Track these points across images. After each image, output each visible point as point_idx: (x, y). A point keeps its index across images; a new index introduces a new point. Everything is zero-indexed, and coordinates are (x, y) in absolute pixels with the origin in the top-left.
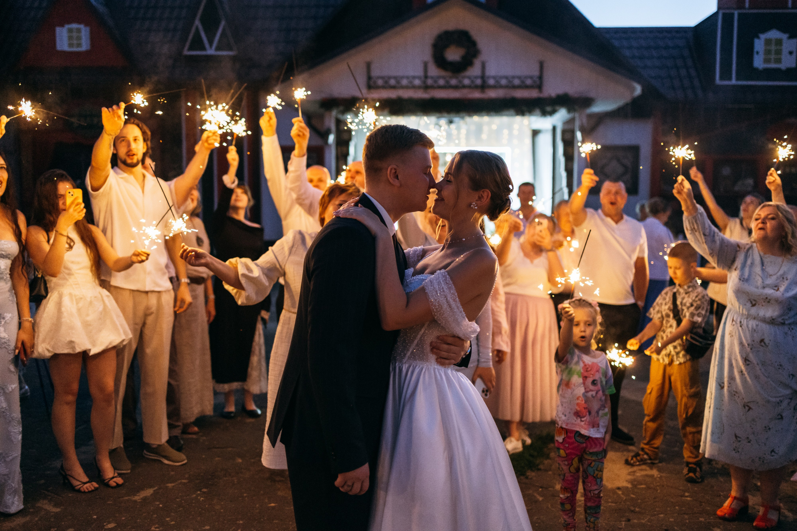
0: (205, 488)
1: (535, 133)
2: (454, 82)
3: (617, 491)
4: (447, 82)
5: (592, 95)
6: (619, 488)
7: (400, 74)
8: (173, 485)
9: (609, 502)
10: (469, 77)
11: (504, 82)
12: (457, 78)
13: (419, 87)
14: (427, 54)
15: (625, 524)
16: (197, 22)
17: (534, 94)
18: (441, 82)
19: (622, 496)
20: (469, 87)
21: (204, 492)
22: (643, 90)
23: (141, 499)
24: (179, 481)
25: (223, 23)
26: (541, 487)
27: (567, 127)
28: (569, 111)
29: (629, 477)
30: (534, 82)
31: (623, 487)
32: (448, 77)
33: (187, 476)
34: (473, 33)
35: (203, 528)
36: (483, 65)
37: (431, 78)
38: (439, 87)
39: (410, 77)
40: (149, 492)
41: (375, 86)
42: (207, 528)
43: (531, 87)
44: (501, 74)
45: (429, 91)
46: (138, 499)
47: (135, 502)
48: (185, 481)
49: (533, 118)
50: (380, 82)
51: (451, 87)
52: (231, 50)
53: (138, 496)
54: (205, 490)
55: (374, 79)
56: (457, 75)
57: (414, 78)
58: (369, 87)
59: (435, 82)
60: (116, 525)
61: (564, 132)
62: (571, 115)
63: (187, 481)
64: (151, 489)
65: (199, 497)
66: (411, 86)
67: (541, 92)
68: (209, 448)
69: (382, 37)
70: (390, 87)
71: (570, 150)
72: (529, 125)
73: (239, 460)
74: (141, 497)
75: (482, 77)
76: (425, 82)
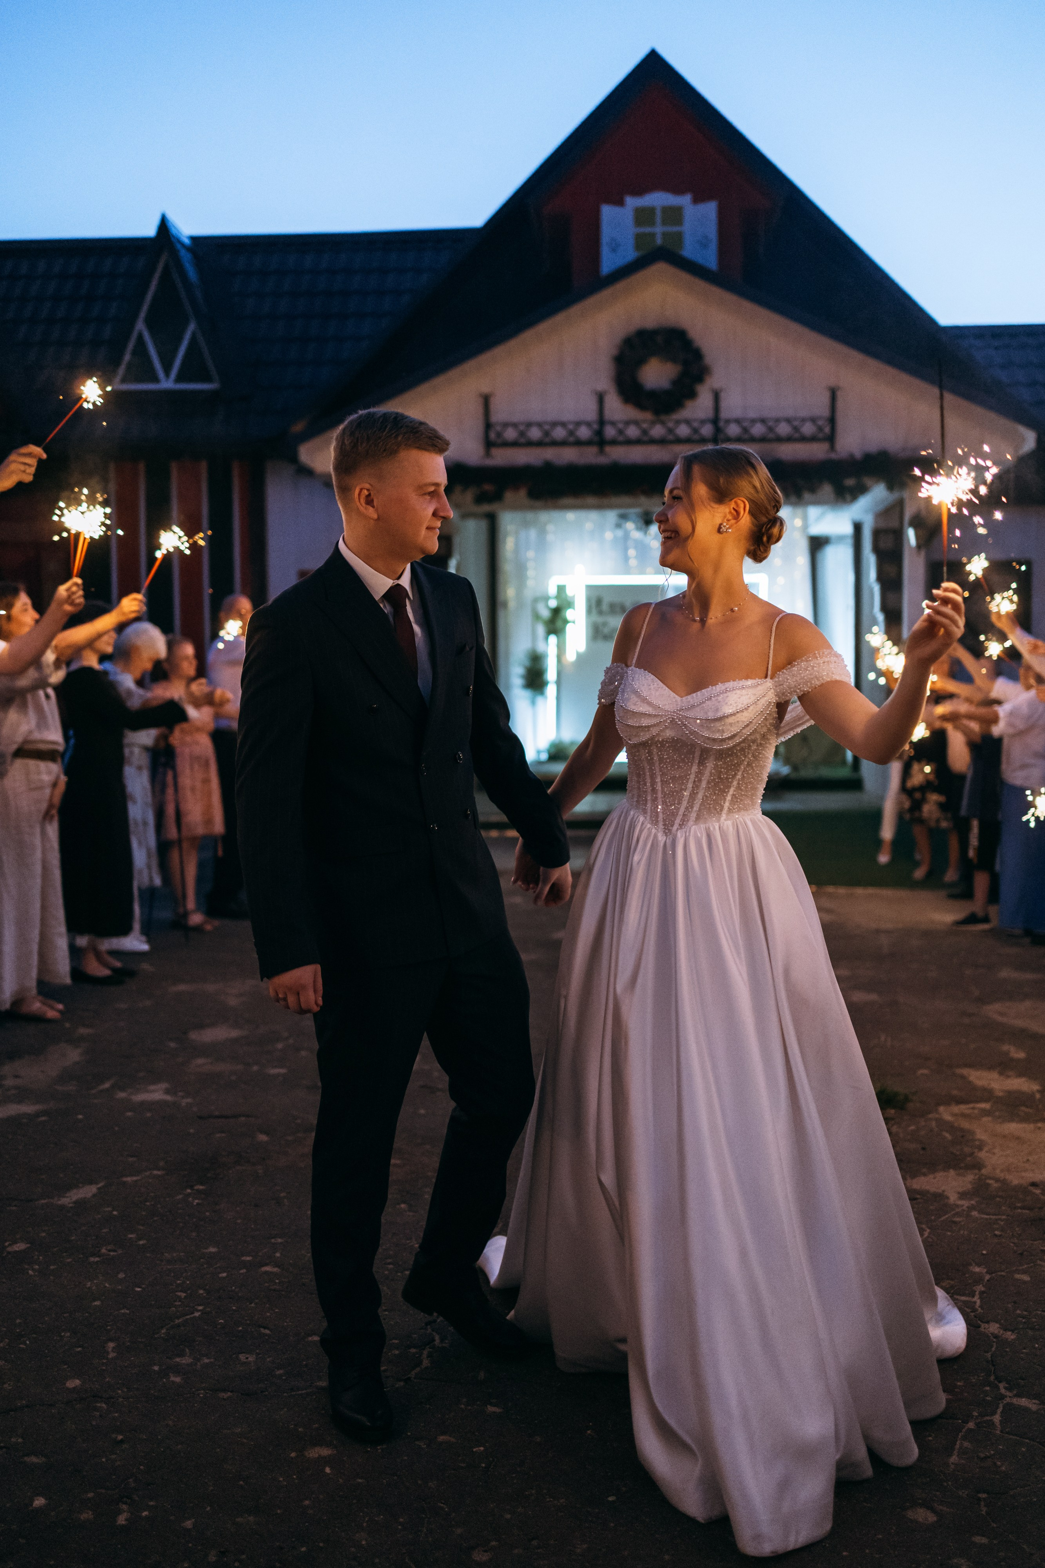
0: (202, 1184)
1: (817, 544)
2: (658, 431)
3: (1032, 1189)
4: (645, 432)
6: (1034, 1184)
7: (551, 417)
8: (135, 1178)
9: (1016, 1208)
10: (688, 422)
11: (758, 430)
12: (663, 423)
13: (588, 443)
14: (605, 382)
16: (140, 325)
17: (817, 451)
18: (633, 432)
20: (688, 441)
21: (199, 1191)
22: (1039, 441)
23: (75, 1203)
24: (148, 1173)
25: (192, 327)
27: (882, 525)
28: (890, 488)
30: (820, 429)
32: (644, 421)
33: (162, 1164)
34: (696, 334)
35: (204, 1251)
36: (716, 397)
37: (613, 423)
38: (629, 442)
39: (570, 422)
40: (88, 1191)
41: (499, 441)
42: (212, 1250)
43: (813, 439)
44: (752, 414)
45: (608, 449)
46: (69, 1203)
47: (62, 1207)
48: (159, 1173)
49: (813, 511)
50: (510, 434)
51: (653, 441)
52: (208, 379)
53: (68, 1197)
54: (201, 1187)
55: (498, 428)
56: (663, 417)
57: (578, 424)
58: (489, 444)
59: (621, 432)
60: (28, 1245)
61: (877, 534)
62: (896, 495)
63: (163, 1172)
64: (92, 1186)
65: (190, 1199)
66: (571, 439)
67: (832, 447)
68: (200, 1118)
69: (513, 343)
70: (530, 444)
71: (891, 570)
72: (805, 526)
73: (263, 1138)
74: (74, 1198)
75: (715, 421)
76: (599, 433)
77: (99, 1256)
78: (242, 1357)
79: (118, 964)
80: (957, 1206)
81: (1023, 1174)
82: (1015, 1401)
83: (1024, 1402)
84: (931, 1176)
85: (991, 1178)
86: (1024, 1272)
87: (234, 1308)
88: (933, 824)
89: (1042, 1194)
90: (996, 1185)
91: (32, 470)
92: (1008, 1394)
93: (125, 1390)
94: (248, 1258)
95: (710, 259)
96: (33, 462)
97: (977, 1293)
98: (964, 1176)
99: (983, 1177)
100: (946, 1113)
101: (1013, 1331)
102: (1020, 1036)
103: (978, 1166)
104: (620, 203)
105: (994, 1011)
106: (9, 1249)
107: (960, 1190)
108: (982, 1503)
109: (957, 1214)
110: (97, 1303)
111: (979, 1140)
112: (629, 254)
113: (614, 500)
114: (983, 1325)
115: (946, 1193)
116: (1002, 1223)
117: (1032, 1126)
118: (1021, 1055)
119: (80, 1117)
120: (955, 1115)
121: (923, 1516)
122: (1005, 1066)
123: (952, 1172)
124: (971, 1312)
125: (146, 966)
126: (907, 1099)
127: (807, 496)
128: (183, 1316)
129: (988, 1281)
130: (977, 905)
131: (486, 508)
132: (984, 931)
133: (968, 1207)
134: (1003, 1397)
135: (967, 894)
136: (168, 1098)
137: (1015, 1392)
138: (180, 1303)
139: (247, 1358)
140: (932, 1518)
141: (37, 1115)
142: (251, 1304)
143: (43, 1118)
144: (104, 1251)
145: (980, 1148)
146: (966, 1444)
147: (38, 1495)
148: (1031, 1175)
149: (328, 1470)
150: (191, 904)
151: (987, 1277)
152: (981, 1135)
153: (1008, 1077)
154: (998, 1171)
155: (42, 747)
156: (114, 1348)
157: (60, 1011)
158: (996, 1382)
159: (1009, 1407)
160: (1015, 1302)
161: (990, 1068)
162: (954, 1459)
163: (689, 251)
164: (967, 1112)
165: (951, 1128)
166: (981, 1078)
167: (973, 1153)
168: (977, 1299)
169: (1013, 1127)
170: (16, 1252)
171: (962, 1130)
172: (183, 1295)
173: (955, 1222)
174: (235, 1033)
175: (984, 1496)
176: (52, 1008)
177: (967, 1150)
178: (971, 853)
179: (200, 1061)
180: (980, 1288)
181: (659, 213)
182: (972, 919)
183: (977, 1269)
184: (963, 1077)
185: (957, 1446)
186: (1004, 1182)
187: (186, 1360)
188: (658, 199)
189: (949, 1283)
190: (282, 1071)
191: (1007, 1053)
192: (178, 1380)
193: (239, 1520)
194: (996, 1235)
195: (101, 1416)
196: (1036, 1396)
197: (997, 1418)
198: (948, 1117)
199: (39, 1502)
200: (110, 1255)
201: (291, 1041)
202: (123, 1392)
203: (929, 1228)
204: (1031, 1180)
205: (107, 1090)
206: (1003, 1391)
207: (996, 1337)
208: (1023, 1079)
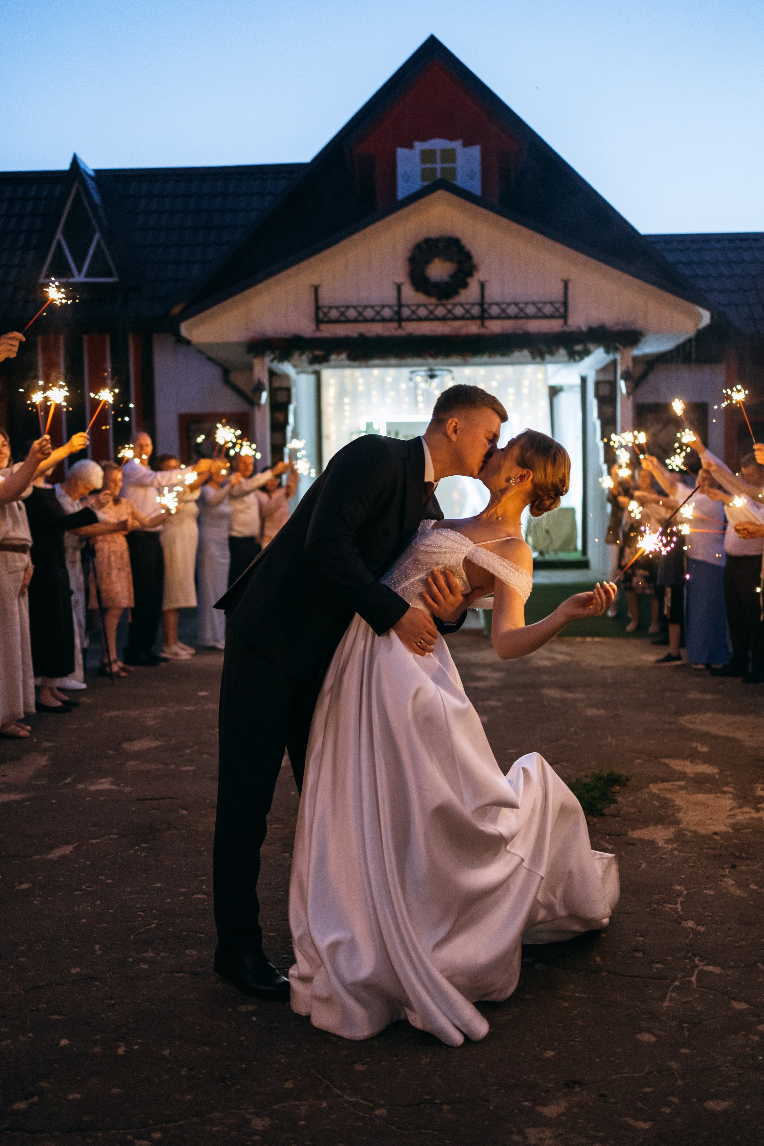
0: (145, 843)
1: (554, 391)
2: (440, 311)
3: (714, 836)
4: (431, 312)
5: (639, 325)
6: (716, 833)
7: (364, 301)
8: (98, 841)
9: (703, 849)
10: (461, 305)
11: (512, 310)
12: (444, 305)
13: (391, 320)
14: (401, 275)
15: (729, 871)
16: (59, 236)
17: (554, 326)
18: (422, 312)
19: (722, 842)
20: (462, 318)
21: (143, 847)
22: (712, 318)
23: (59, 857)
24: (107, 837)
25: (97, 236)
26: (609, 835)
27: (602, 378)
28: (607, 352)
29: (729, 821)
30: (557, 310)
31: (721, 832)
32: (431, 304)
33: (115, 831)
34: (466, 241)
35: (153, 886)
36: (482, 286)
37: (408, 306)
38: (420, 319)
39: (377, 306)
40: (67, 850)
41: (326, 319)
42: (159, 885)
43: (552, 317)
44: (509, 300)
45: (404, 324)
46: (55, 858)
47: (51, 860)
48: (115, 837)
49: (551, 368)
50: (334, 314)
51: (437, 319)
52: (110, 275)
53: (53, 854)
54: (146, 845)
55: (325, 310)
56: (444, 302)
57: (383, 306)
58: (319, 321)
59: (414, 312)
60: (31, 885)
61: (598, 384)
62: (611, 357)
63: (117, 836)
64: (69, 846)
65: (139, 853)
66: (378, 318)
67: (566, 323)
68: (138, 800)
69: (334, 249)
70: (348, 321)
71: (608, 410)
72: (546, 379)
73: (184, 812)
74: (58, 854)
75: (482, 304)
76: (398, 313)
77: (81, 891)
78: (188, 952)
79: (66, 698)
80: (664, 848)
81: (709, 827)
82: (705, 968)
83: (711, 968)
84: (646, 829)
85: (687, 830)
86: (710, 888)
87: (179, 921)
88: (640, 591)
89: (721, 839)
90: (690, 834)
91: (16, 349)
92: (701, 964)
93: (111, 973)
94: (185, 890)
95: (476, 187)
96: (17, 344)
97: (679, 902)
98: (668, 829)
99: (681, 830)
100: (654, 789)
101: (703, 925)
102: (705, 737)
103: (677, 822)
104: (411, 146)
105: (684, 720)
106: (18, 888)
107: (666, 838)
108: (686, 1029)
109: (664, 853)
110: (84, 920)
111: (677, 805)
112: (417, 184)
113: (409, 361)
114: (683, 922)
115: (656, 840)
116: (695, 859)
117: (713, 796)
118: (705, 749)
119: (54, 801)
120: (660, 790)
121: (646, 1037)
122: (693, 756)
123: (660, 827)
124: (676, 914)
125: (85, 699)
126: (627, 779)
127: (548, 357)
128: (145, 927)
129: (686, 894)
130: (672, 649)
131: (316, 367)
132: (676, 666)
133: (671, 849)
134: (697, 966)
135: (663, 640)
136: (114, 787)
137: (705, 962)
138: (141, 919)
139: (191, 952)
140: (653, 1039)
141: (24, 800)
142: (190, 918)
143: (27, 803)
144: (84, 887)
145: (678, 811)
146: (674, 995)
147: (63, 1038)
148: (713, 827)
149: (254, 1019)
150: (113, 655)
151: (685, 892)
152: (678, 802)
153: (697, 764)
154: (691, 825)
155: (16, 542)
156: (100, 948)
157: (29, 731)
158: (693, 956)
159: (701, 973)
160: (705, 908)
161: (685, 758)
162: (666, 1004)
163: (461, 181)
164: (670, 787)
165: (658, 798)
166: (678, 765)
167: (674, 814)
168: (679, 906)
169: (701, 797)
170: (22, 889)
171: (666, 799)
172: (143, 914)
173: (662, 858)
174: (154, 744)
175: (686, 1025)
176: (23, 728)
177: (670, 812)
178: (666, 612)
179: (132, 763)
180: (680, 899)
181: (438, 153)
182: (669, 658)
183: (678, 888)
184: (665, 764)
185: (668, 996)
186: (695, 832)
187: (150, 955)
188: (437, 144)
189: (660, 897)
190: (193, 768)
191: (695, 748)
192: (146, 967)
193: (199, 1049)
194: (690, 866)
195: (97, 990)
196: (719, 965)
197: (694, 979)
198: (655, 791)
199: (64, 1042)
200: (88, 890)
201: (195, 748)
202: (110, 974)
203: (645, 862)
204: (714, 831)
205: (70, 783)
206: (697, 962)
207: (692, 929)
208: (707, 765)
